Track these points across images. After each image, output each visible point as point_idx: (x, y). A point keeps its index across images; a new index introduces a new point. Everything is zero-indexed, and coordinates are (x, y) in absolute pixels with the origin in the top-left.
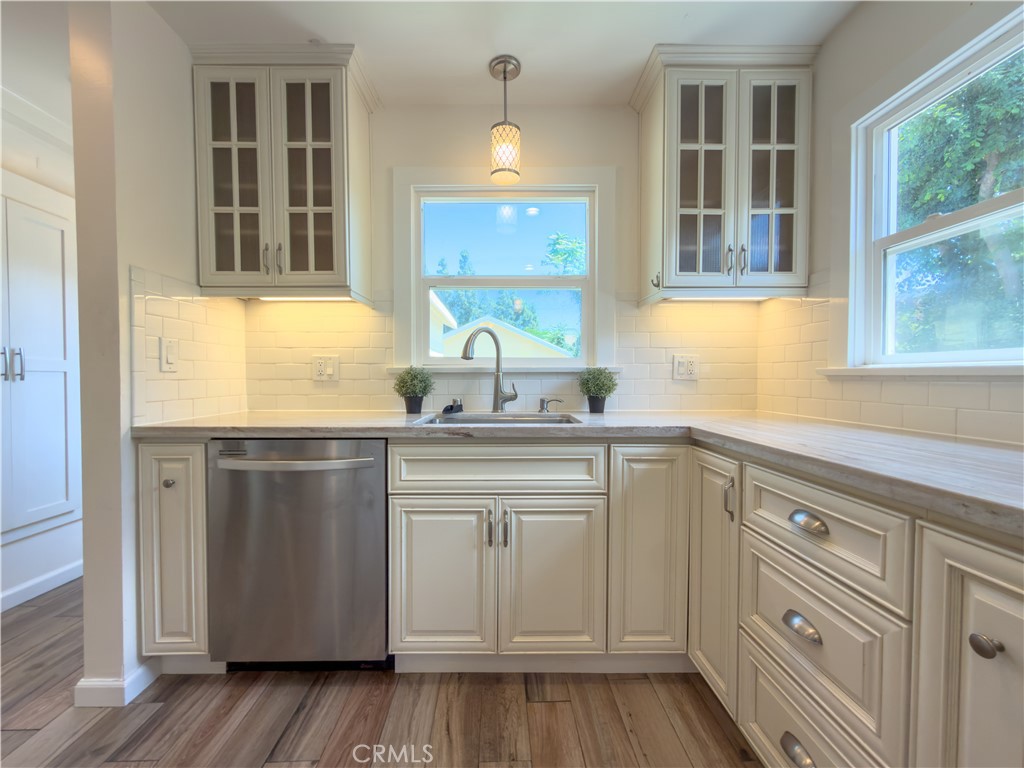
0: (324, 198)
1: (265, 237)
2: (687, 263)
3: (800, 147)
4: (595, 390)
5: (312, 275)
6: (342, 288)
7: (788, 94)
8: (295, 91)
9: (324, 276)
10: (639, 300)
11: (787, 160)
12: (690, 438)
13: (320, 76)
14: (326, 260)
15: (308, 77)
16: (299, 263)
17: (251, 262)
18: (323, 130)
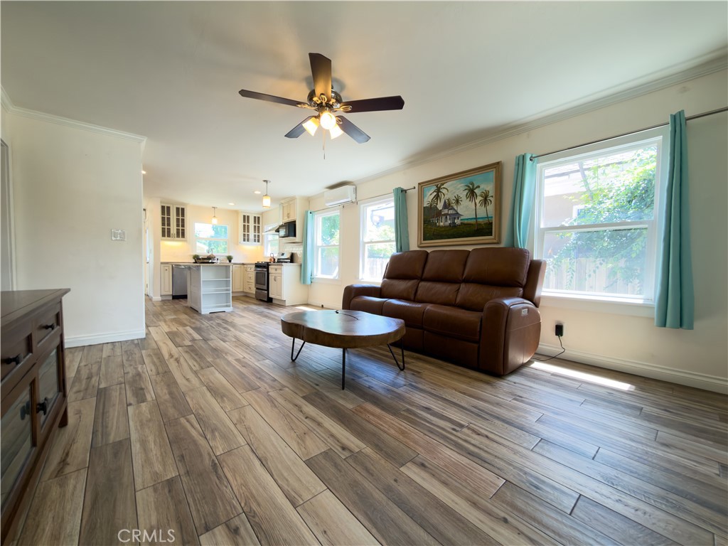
0: (183, 226)
1: (172, 232)
2: (244, 240)
3: (260, 225)
4: (230, 259)
5: (181, 238)
6: (186, 241)
7: (259, 218)
8: (178, 209)
9: (183, 239)
10: (237, 244)
11: (259, 227)
12: (243, 264)
13: (183, 207)
14: (183, 235)
15: (181, 207)
16: (178, 236)
17: (169, 236)
18: (183, 215)
